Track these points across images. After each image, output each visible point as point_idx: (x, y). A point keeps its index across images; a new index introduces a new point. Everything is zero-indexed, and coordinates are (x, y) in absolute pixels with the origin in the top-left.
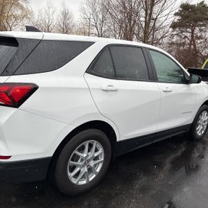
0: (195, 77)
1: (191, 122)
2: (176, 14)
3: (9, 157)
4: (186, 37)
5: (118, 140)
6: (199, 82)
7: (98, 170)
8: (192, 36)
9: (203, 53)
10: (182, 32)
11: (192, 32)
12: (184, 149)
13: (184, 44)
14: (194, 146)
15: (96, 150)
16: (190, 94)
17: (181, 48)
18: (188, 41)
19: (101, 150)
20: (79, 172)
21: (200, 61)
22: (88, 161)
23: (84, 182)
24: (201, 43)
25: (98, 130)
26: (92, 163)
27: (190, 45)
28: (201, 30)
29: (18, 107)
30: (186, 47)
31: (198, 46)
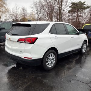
0: (81, 32)
1: (81, 47)
2: (70, 7)
3: (32, 58)
4: (75, 16)
5: (59, 53)
6: (82, 34)
7: (54, 63)
8: (77, 16)
9: (82, 23)
10: (73, 14)
11: (77, 14)
12: (79, 57)
13: (74, 19)
14: (82, 56)
15: (53, 57)
16: (79, 38)
17: (73, 21)
18: (75, 18)
19: (54, 57)
20: (49, 63)
21: (81, 25)
22: (51, 60)
23: (50, 67)
24: (81, 18)
25: (53, 50)
26: (52, 61)
27: (77, 19)
28: (80, 13)
29: (33, 44)
30: (75, 20)
31: (80, 19)
